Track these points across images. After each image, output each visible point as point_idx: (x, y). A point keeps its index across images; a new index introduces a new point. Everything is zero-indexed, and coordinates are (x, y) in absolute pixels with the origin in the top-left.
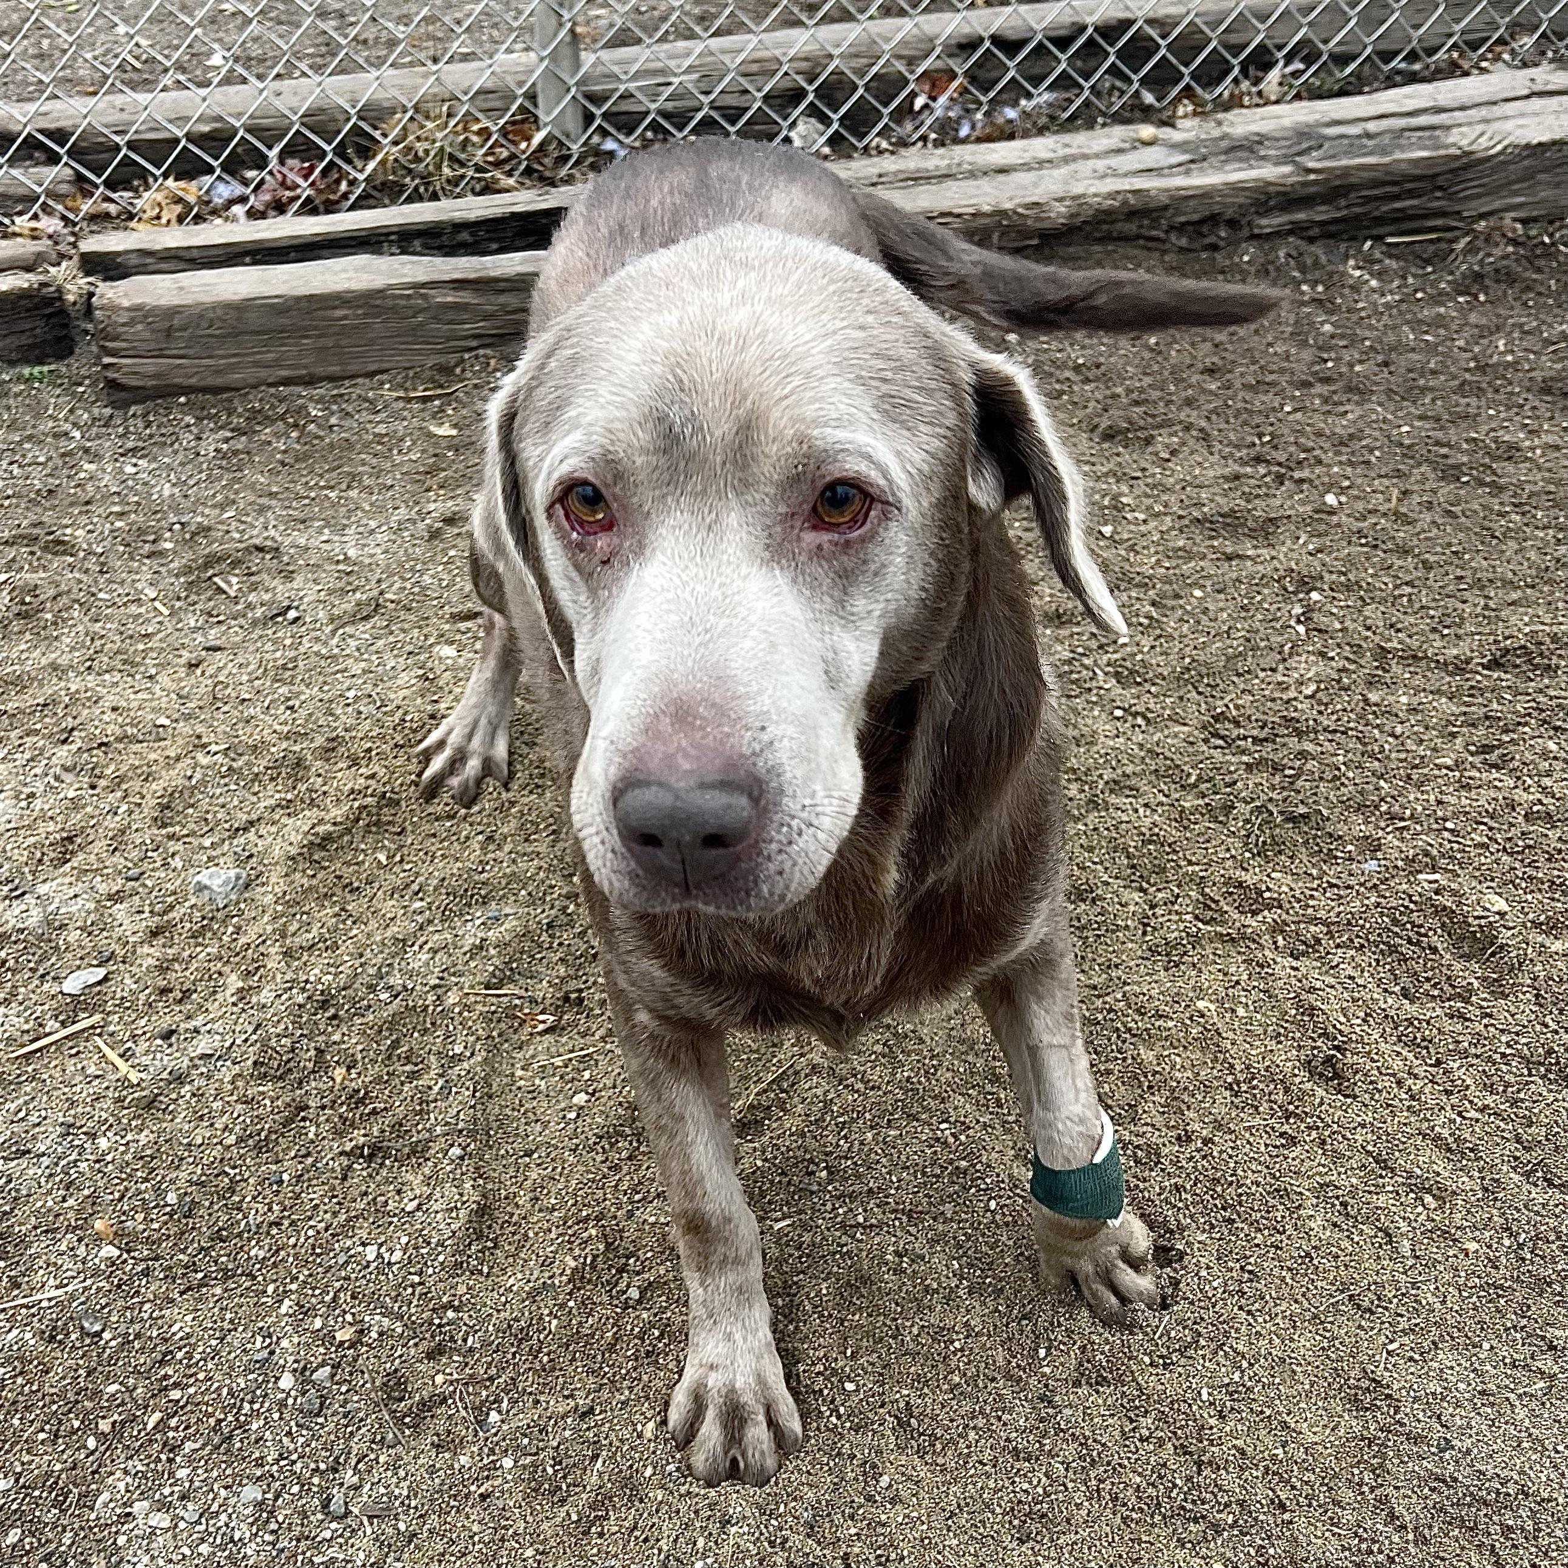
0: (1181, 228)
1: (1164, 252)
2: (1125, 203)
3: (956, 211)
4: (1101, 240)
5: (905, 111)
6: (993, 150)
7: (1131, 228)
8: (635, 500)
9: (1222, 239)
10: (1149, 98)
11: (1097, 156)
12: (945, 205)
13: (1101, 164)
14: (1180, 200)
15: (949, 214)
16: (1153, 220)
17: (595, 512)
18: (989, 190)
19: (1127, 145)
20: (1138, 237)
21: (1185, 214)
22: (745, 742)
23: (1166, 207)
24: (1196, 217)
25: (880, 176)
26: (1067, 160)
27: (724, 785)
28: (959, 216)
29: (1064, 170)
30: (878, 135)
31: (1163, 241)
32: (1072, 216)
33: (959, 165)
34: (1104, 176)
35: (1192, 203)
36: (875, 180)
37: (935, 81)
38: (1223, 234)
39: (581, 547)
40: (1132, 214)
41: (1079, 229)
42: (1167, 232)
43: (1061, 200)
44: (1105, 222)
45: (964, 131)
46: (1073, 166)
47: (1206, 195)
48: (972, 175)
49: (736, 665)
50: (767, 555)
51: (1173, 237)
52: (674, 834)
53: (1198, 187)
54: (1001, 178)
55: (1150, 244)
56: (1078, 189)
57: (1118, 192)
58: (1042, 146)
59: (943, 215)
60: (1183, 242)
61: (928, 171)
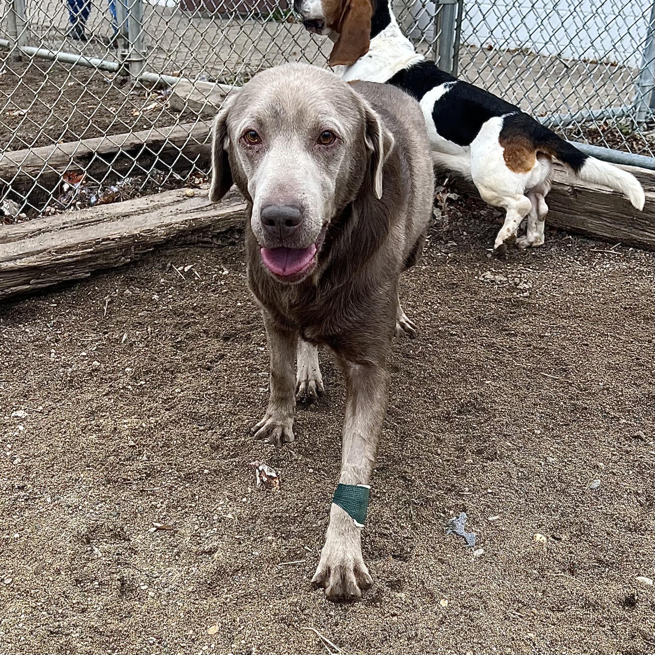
0: (217, 236)
1: (212, 248)
2: (190, 225)
3: (111, 237)
4: (181, 246)
5: (60, 192)
6: (116, 207)
7: (195, 238)
8: (267, 131)
9: (237, 239)
10: (178, 177)
11: (169, 205)
12: (104, 235)
13: (173, 208)
14: (215, 222)
15: (108, 239)
16: (204, 233)
17: (255, 139)
18: (123, 226)
19: (181, 199)
20: (198, 242)
21: (218, 229)
22: (299, 196)
23: (209, 226)
24: (224, 230)
25: (64, 224)
26: (155, 208)
27: (292, 206)
28: (113, 239)
29: (156, 213)
30: (49, 205)
31: (211, 243)
32: (167, 235)
33: (103, 215)
34: (176, 214)
35: (221, 223)
36: (62, 226)
37: (71, 176)
38: (237, 237)
39: (250, 148)
40: (194, 231)
41: (171, 241)
42: (212, 238)
43: (160, 227)
44: (182, 236)
45: (93, 200)
46: (159, 211)
47: (227, 218)
48: (111, 219)
49: (297, 176)
50: (305, 148)
51: (215, 240)
52: (278, 219)
53: (223, 215)
54: (126, 219)
55: (204, 245)
56: (167, 221)
57: (186, 221)
58: (140, 202)
59: (104, 240)
60: (220, 242)
61: (87, 219)
